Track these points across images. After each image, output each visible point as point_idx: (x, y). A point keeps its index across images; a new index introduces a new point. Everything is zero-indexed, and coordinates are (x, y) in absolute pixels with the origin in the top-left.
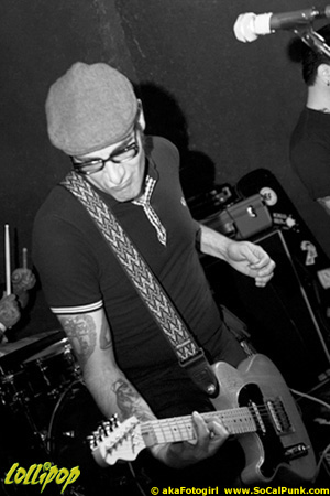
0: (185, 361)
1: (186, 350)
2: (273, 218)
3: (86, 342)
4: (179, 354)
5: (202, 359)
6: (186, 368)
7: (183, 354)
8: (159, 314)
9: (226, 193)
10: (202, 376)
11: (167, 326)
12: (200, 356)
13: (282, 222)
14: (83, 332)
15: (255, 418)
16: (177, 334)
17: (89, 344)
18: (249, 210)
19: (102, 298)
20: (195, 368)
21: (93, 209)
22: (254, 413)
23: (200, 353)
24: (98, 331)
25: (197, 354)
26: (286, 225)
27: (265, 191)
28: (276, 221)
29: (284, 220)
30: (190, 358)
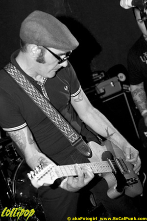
0: (74, 143)
1: (73, 138)
2: (122, 87)
3: (22, 143)
4: (70, 140)
5: (81, 141)
6: (75, 146)
7: (72, 139)
8: (58, 123)
9: (102, 75)
10: (83, 148)
11: (62, 128)
12: (80, 139)
13: (127, 89)
14: (19, 138)
15: (111, 166)
16: (67, 131)
17: (23, 143)
18: (112, 83)
19: (26, 122)
20: (79, 145)
21: (18, 79)
22: (110, 164)
23: (80, 138)
24: (26, 136)
25: (79, 139)
26: (128, 90)
27: (120, 75)
28: (124, 88)
29: (128, 88)
30: (76, 141)
